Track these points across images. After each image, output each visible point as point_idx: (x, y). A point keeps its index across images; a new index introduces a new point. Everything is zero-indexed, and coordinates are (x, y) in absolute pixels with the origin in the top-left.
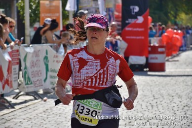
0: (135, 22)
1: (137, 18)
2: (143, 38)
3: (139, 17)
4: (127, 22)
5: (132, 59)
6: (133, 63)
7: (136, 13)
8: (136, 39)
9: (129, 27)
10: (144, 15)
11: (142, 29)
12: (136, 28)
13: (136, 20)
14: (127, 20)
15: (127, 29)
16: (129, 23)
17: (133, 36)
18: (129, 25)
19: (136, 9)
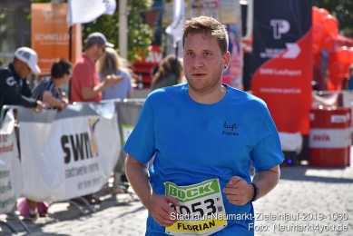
0: (281, 55)
1: (284, 47)
2: (298, 91)
3: (289, 46)
4: (263, 55)
7: (283, 35)
8: (282, 94)
9: (266, 67)
10: (300, 41)
11: (298, 73)
12: (283, 69)
13: (282, 51)
14: (264, 51)
15: (263, 71)
16: (267, 59)
17: (276, 87)
18: (268, 62)
19: (282, 27)
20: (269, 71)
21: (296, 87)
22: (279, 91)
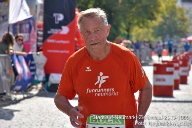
0: (59, 32)
1: (61, 28)
2: (68, 52)
3: (63, 27)
4: (49, 32)
5: (53, 77)
6: (54, 82)
7: (60, 22)
8: (59, 53)
9: (51, 39)
10: (69, 25)
11: (67, 42)
12: (60, 40)
13: (59, 30)
14: (50, 30)
15: (49, 41)
16: (51, 34)
18: (52, 36)
19: (60, 17)
20: (52, 41)
21: (66, 50)
22: (57, 51)
